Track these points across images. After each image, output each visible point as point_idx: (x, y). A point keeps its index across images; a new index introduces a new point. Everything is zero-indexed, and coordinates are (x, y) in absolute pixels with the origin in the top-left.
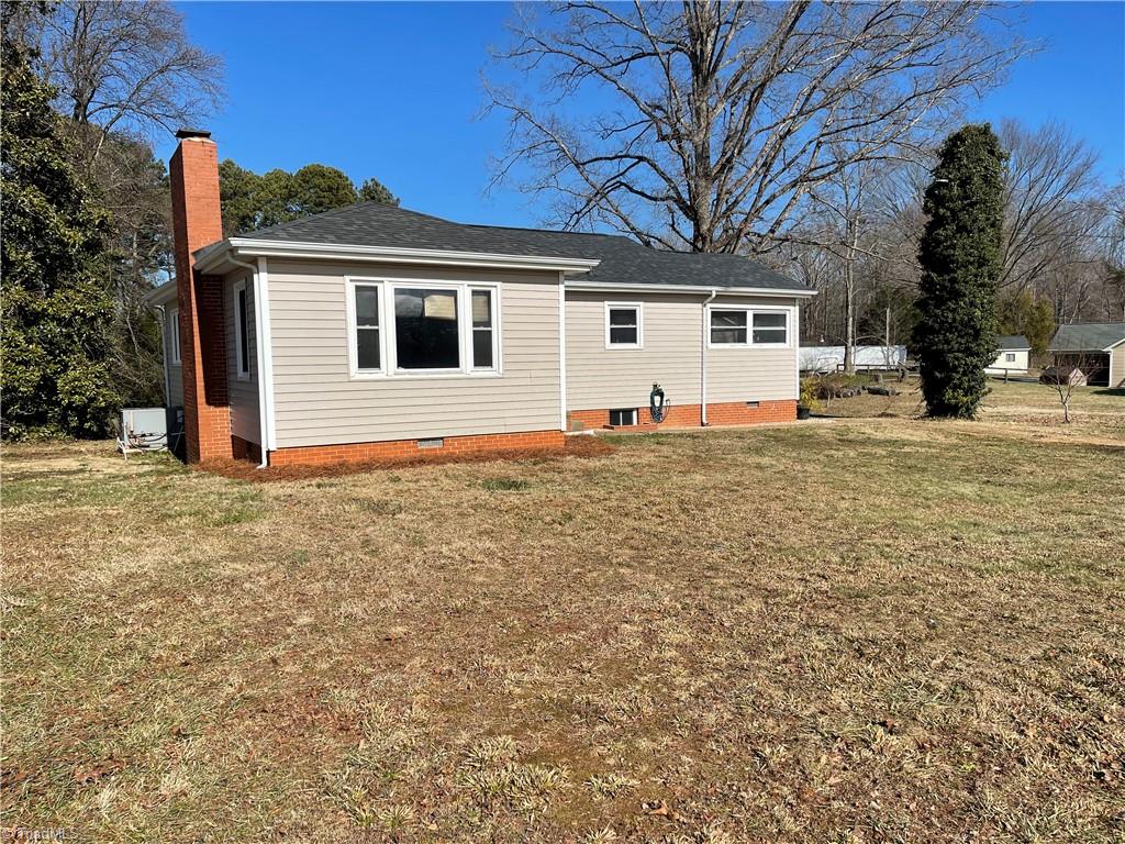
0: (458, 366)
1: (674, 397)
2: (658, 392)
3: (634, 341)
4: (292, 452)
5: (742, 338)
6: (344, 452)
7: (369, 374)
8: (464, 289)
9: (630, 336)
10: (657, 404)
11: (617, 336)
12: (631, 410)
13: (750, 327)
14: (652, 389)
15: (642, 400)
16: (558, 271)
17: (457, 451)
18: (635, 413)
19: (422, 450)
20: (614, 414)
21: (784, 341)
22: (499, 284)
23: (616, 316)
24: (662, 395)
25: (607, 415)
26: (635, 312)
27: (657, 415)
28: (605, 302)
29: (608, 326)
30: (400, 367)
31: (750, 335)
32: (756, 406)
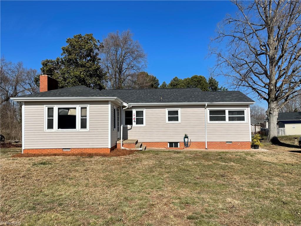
0: (76, 128)
1: (192, 138)
2: (186, 137)
3: (178, 120)
4: (28, 150)
5: (224, 119)
6: (42, 151)
7: (50, 130)
8: (78, 107)
9: (176, 119)
10: (186, 141)
11: (170, 119)
12: (177, 143)
13: (227, 115)
14: (184, 136)
15: (180, 139)
16: (108, 101)
17: (74, 153)
18: (179, 144)
19: (64, 152)
20: (171, 144)
21: (244, 120)
22: (89, 105)
23: (170, 113)
24: (188, 138)
25: (169, 144)
26: (177, 111)
27: (186, 145)
28: (166, 109)
29: (167, 116)
30: (58, 128)
31: (227, 118)
32: (231, 143)
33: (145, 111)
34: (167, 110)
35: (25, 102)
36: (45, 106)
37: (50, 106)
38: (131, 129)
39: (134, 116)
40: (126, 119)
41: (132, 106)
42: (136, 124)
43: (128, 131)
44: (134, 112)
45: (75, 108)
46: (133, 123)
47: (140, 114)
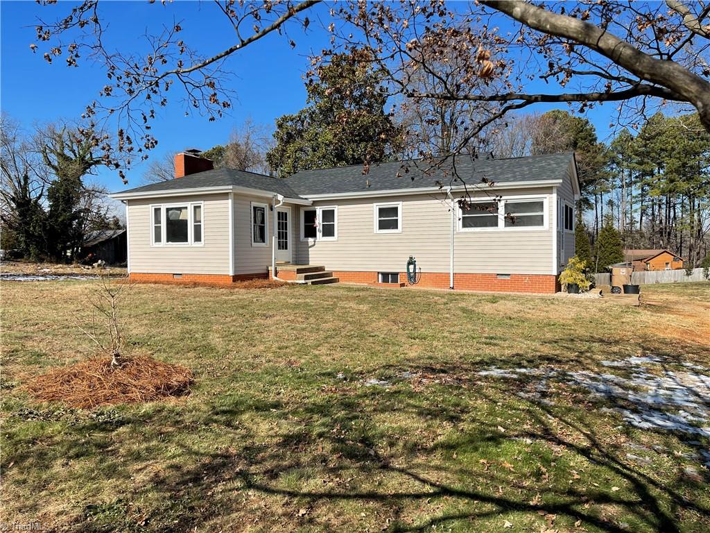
0: (187, 241)
1: (423, 266)
2: (411, 262)
3: (396, 227)
4: (135, 275)
6: (150, 277)
7: (158, 244)
8: (190, 205)
9: (394, 225)
10: (411, 271)
11: (382, 225)
12: (396, 274)
13: (501, 214)
14: (408, 260)
15: (401, 268)
16: (227, 193)
18: (399, 276)
20: (385, 276)
21: (543, 225)
22: (203, 202)
23: (382, 212)
24: (415, 264)
25: (380, 276)
26: (396, 209)
27: (412, 277)
28: (375, 204)
29: (376, 218)
30: (168, 241)
31: (501, 222)
32: (507, 278)
33: (337, 209)
34: (375, 207)
35: (129, 200)
36: (151, 205)
37: (157, 205)
38: (314, 244)
39: (319, 221)
40: (305, 226)
41: (314, 201)
42: (323, 236)
43: (310, 249)
44: (319, 211)
45: (186, 208)
46: (318, 233)
47: (328, 215)
